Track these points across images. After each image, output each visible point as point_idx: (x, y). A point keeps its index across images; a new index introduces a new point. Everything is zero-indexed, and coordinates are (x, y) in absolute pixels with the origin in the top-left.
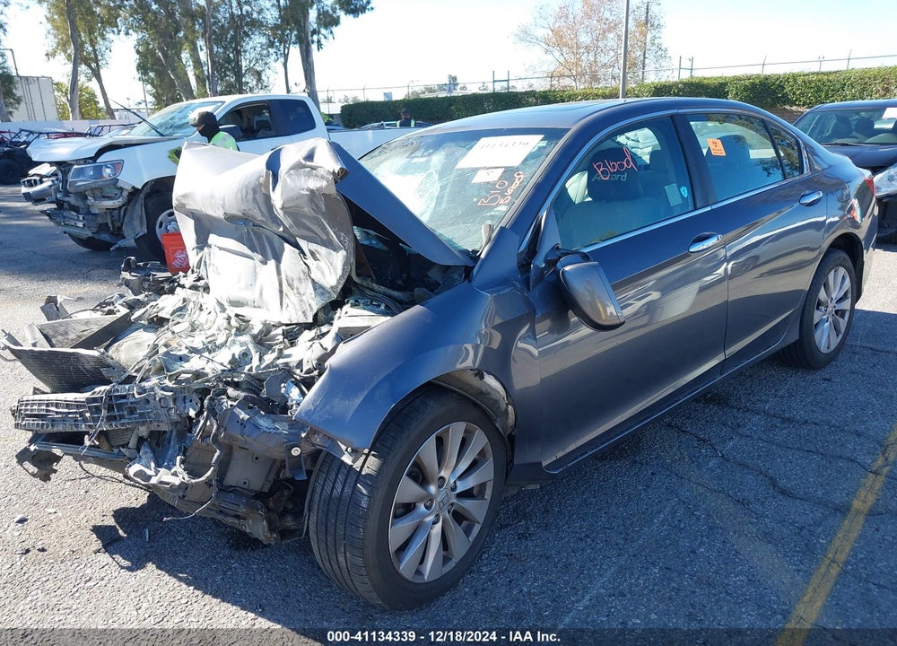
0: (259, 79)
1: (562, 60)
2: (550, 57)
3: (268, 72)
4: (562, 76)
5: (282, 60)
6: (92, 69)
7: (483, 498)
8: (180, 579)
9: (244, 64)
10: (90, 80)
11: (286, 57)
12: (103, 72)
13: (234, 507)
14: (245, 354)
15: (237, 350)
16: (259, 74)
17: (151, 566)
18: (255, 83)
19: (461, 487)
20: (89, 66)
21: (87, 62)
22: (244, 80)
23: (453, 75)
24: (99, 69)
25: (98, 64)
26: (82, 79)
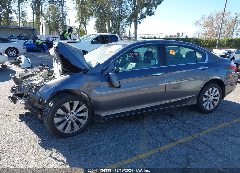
0: (124, 30)
1: (207, 31)
2: (204, 30)
3: (126, 29)
4: (207, 35)
5: (130, 26)
6: (84, 25)
7: (85, 120)
8: (27, 125)
9: (120, 26)
10: (84, 28)
11: (131, 25)
12: (87, 26)
13: (34, 111)
14: (42, 82)
15: (41, 80)
16: (123, 29)
17: (24, 122)
18: (122, 31)
19: (78, 115)
20: (84, 24)
21: (83, 23)
22: (120, 30)
23: (179, 33)
24: (86, 25)
25: (86, 24)
26: (82, 27)
